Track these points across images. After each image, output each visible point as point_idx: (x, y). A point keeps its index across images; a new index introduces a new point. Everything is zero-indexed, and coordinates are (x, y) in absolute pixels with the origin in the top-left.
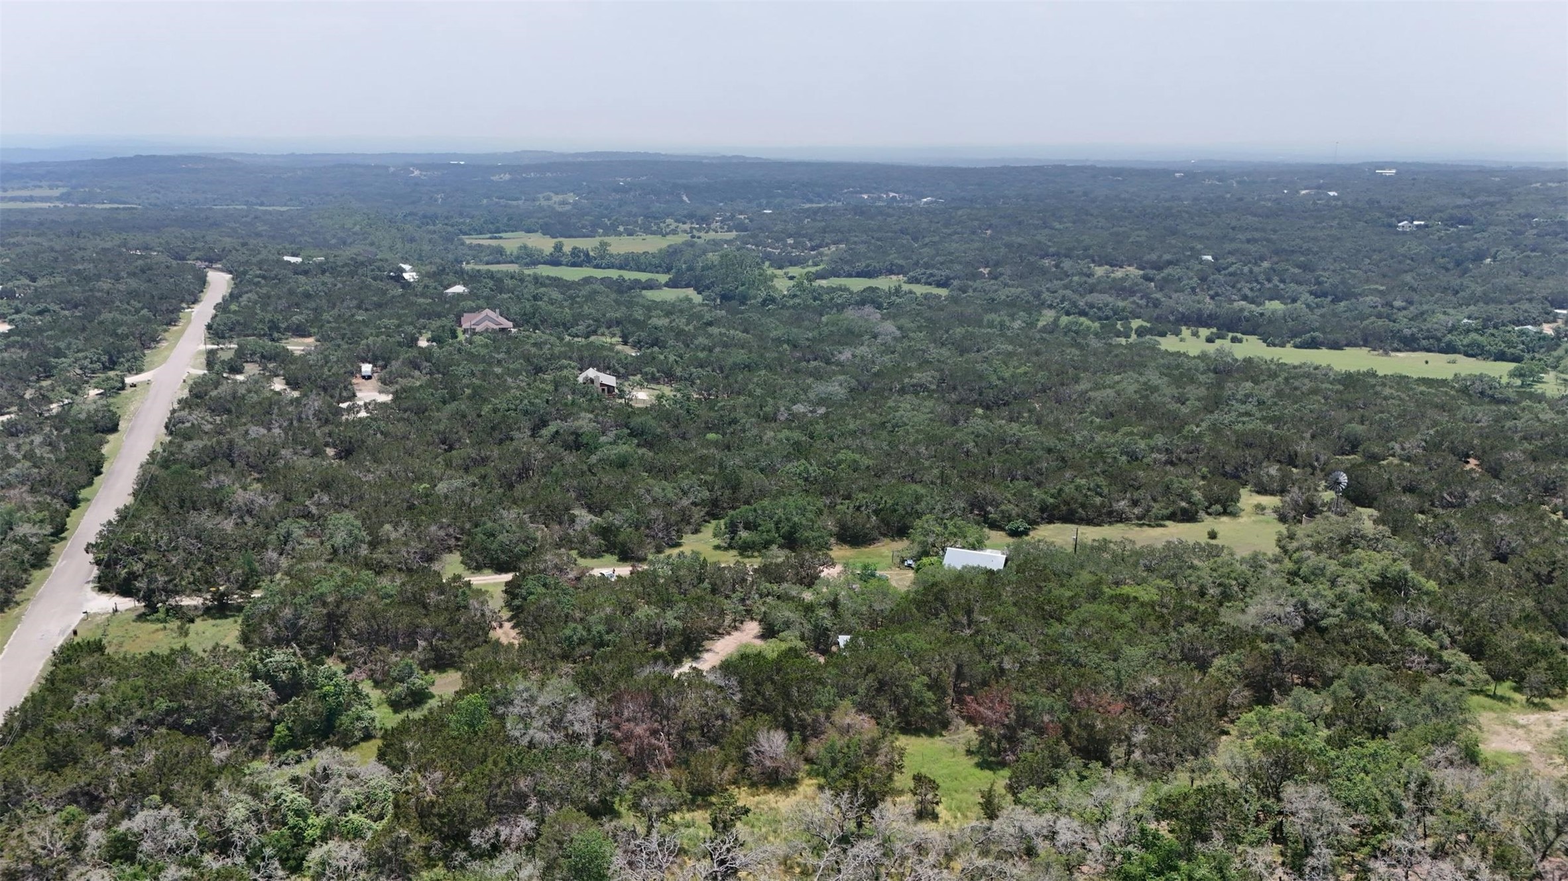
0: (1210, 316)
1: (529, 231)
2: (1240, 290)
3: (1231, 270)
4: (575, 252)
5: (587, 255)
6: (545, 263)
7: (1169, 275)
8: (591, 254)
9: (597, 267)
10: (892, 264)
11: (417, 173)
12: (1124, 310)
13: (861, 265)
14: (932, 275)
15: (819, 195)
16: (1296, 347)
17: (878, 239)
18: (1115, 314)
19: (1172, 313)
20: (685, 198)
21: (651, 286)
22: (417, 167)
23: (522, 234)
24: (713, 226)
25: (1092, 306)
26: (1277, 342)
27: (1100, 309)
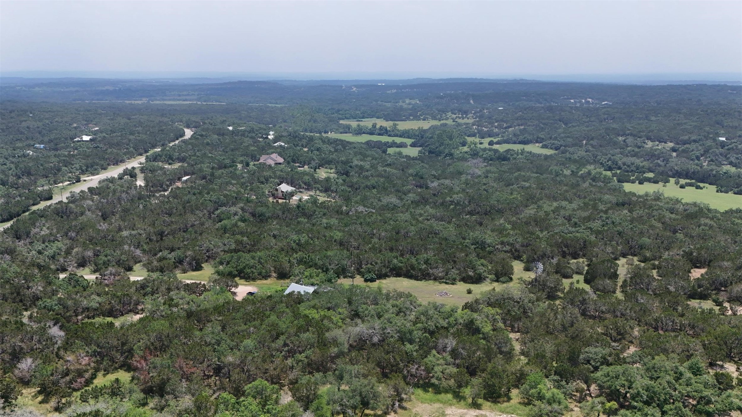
0: (694, 173)
1: (378, 118)
2: (728, 158)
3: (730, 146)
4: (381, 128)
5: (386, 130)
6: (367, 133)
7: (687, 148)
8: (388, 129)
9: (390, 136)
10: (538, 138)
11: (354, 89)
12: (643, 167)
13: (521, 138)
14: (554, 144)
15: (546, 100)
16: (735, 193)
17: (544, 124)
18: (637, 169)
19: (671, 171)
20: (472, 102)
21: (402, 145)
22: (355, 86)
23: (375, 119)
24: (468, 116)
25: (624, 164)
26: (723, 189)
27: (628, 166)
